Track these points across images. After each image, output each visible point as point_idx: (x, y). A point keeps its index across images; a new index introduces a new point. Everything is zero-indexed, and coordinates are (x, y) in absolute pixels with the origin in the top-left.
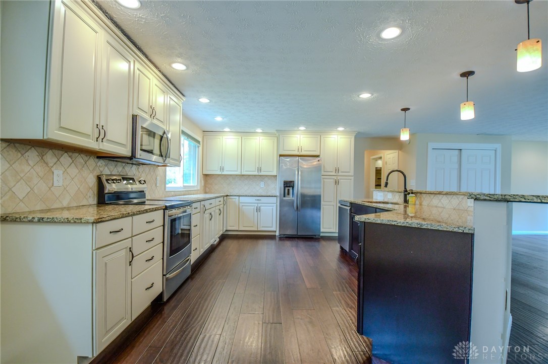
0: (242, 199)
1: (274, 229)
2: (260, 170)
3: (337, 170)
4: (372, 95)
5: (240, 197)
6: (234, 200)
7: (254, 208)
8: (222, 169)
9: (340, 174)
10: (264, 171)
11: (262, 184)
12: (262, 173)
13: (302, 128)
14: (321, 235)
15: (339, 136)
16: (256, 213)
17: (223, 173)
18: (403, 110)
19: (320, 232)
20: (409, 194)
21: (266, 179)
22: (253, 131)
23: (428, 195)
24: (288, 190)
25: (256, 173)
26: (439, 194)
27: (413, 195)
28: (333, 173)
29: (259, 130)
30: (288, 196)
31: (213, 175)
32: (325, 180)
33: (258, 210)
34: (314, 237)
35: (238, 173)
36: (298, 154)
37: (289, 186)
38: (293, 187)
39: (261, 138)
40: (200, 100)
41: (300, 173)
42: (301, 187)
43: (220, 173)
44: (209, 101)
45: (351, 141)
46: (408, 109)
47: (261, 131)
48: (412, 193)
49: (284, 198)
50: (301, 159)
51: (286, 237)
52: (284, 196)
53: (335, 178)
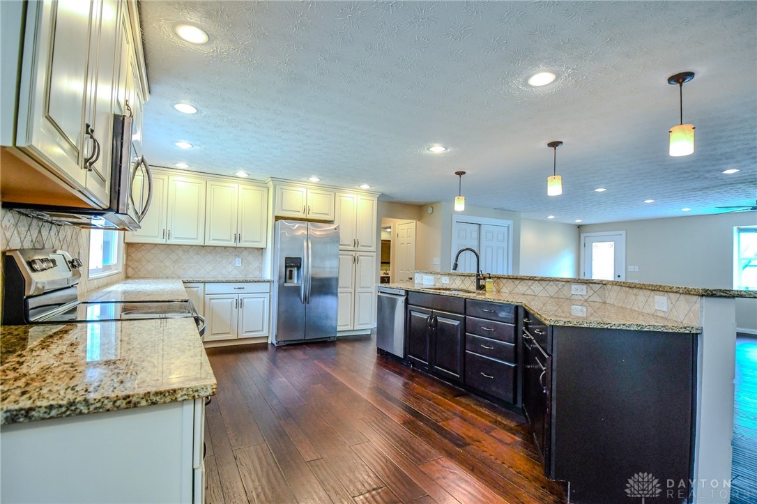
0: (210, 288)
1: (265, 333)
2: (238, 238)
3: (356, 243)
4: (446, 149)
5: (206, 284)
6: (195, 289)
7: (232, 302)
8: (166, 234)
9: (360, 248)
10: (245, 241)
11: (238, 262)
12: (242, 244)
13: (314, 179)
14: (338, 335)
15: (360, 197)
16: (235, 310)
17: (169, 242)
18: (457, 173)
19: (336, 332)
20: (484, 278)
21: (245, 253)
22: (231, 173)
23: (510, 280)
24: (291, 271)
25: (232, 244)
26: (530, 279)
27: (491, 280)
28: (351, 248)
29: (242, 174)
30: (290, 281)
31: (143, 244)
32: (340, 256)
33: (239, 304)
34: (328, 340)
35: (200, 242)
36: (303, 216)
37: (292, 267)
38: (299, 267)
39: (242, 186)
40: (177, 106)
41: (310, 245)
42: (312, 267)
43: (163, 242)
44: (195, 111)
45: (373, 203)
46: (464, 173)
47: (246, 176)
48: (490, 278)
49: (286, 285)
50: (312, 225)
51: (287, 345)
52: (285, 282)
53: (353, 253)
